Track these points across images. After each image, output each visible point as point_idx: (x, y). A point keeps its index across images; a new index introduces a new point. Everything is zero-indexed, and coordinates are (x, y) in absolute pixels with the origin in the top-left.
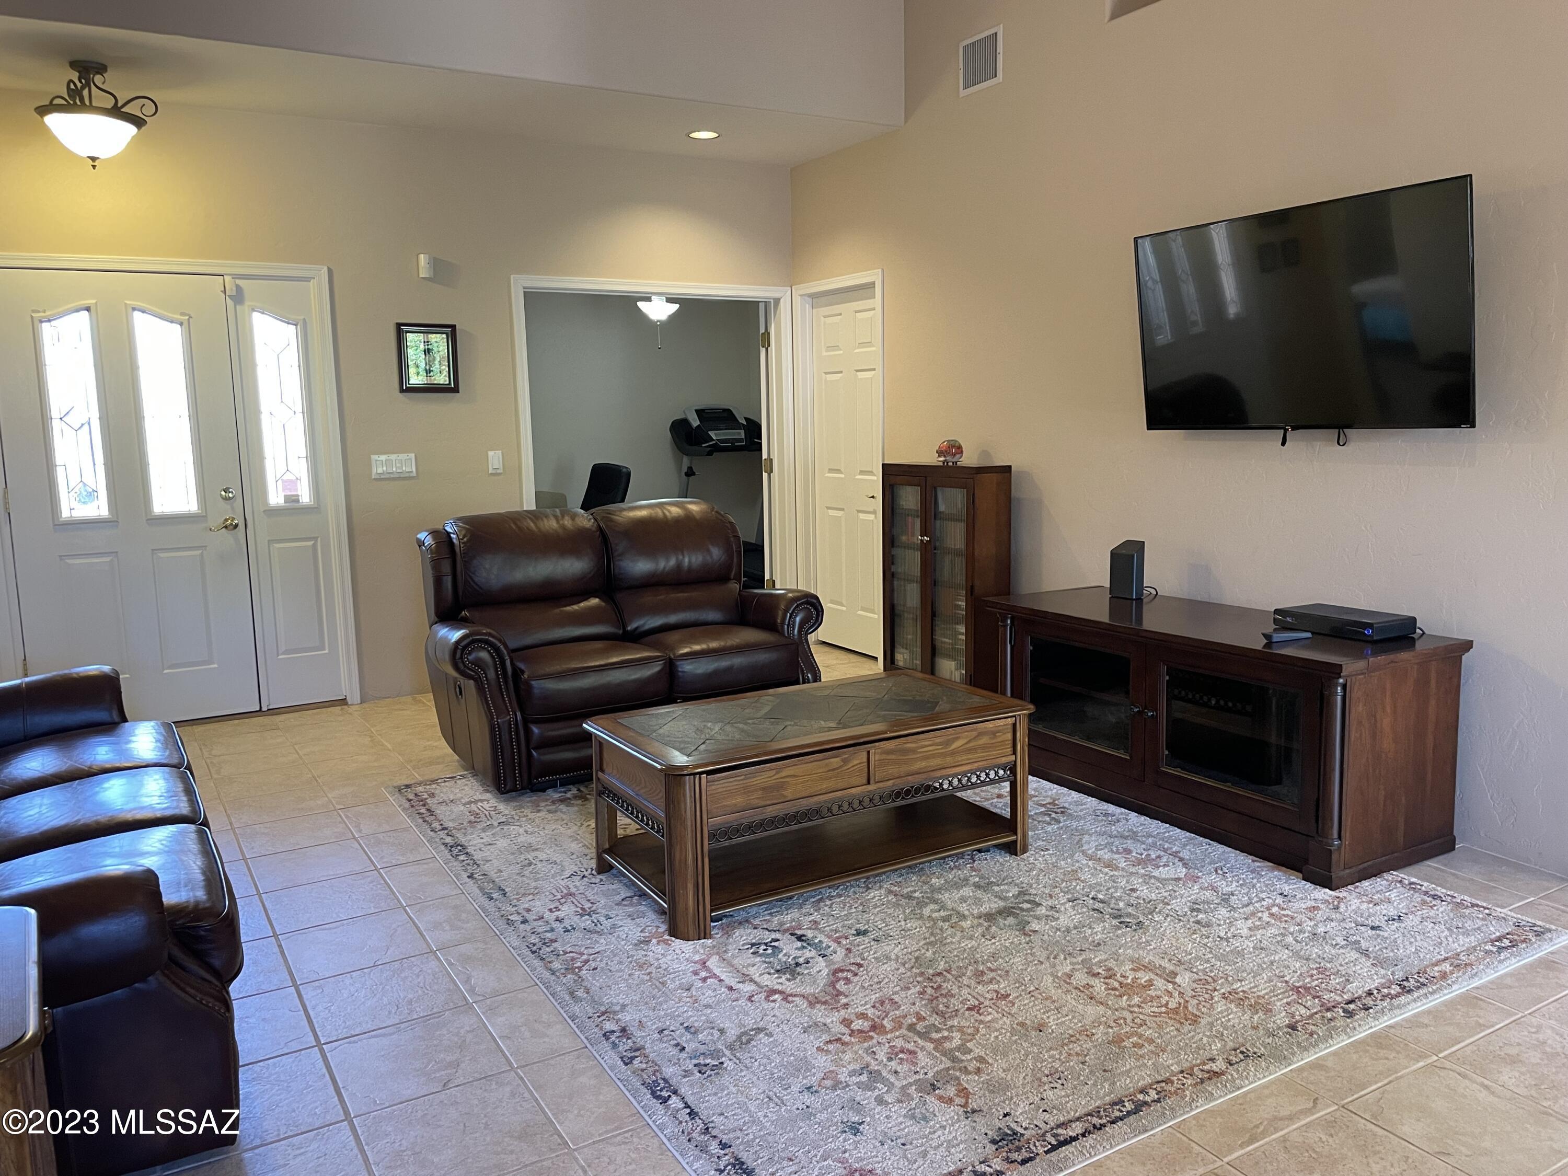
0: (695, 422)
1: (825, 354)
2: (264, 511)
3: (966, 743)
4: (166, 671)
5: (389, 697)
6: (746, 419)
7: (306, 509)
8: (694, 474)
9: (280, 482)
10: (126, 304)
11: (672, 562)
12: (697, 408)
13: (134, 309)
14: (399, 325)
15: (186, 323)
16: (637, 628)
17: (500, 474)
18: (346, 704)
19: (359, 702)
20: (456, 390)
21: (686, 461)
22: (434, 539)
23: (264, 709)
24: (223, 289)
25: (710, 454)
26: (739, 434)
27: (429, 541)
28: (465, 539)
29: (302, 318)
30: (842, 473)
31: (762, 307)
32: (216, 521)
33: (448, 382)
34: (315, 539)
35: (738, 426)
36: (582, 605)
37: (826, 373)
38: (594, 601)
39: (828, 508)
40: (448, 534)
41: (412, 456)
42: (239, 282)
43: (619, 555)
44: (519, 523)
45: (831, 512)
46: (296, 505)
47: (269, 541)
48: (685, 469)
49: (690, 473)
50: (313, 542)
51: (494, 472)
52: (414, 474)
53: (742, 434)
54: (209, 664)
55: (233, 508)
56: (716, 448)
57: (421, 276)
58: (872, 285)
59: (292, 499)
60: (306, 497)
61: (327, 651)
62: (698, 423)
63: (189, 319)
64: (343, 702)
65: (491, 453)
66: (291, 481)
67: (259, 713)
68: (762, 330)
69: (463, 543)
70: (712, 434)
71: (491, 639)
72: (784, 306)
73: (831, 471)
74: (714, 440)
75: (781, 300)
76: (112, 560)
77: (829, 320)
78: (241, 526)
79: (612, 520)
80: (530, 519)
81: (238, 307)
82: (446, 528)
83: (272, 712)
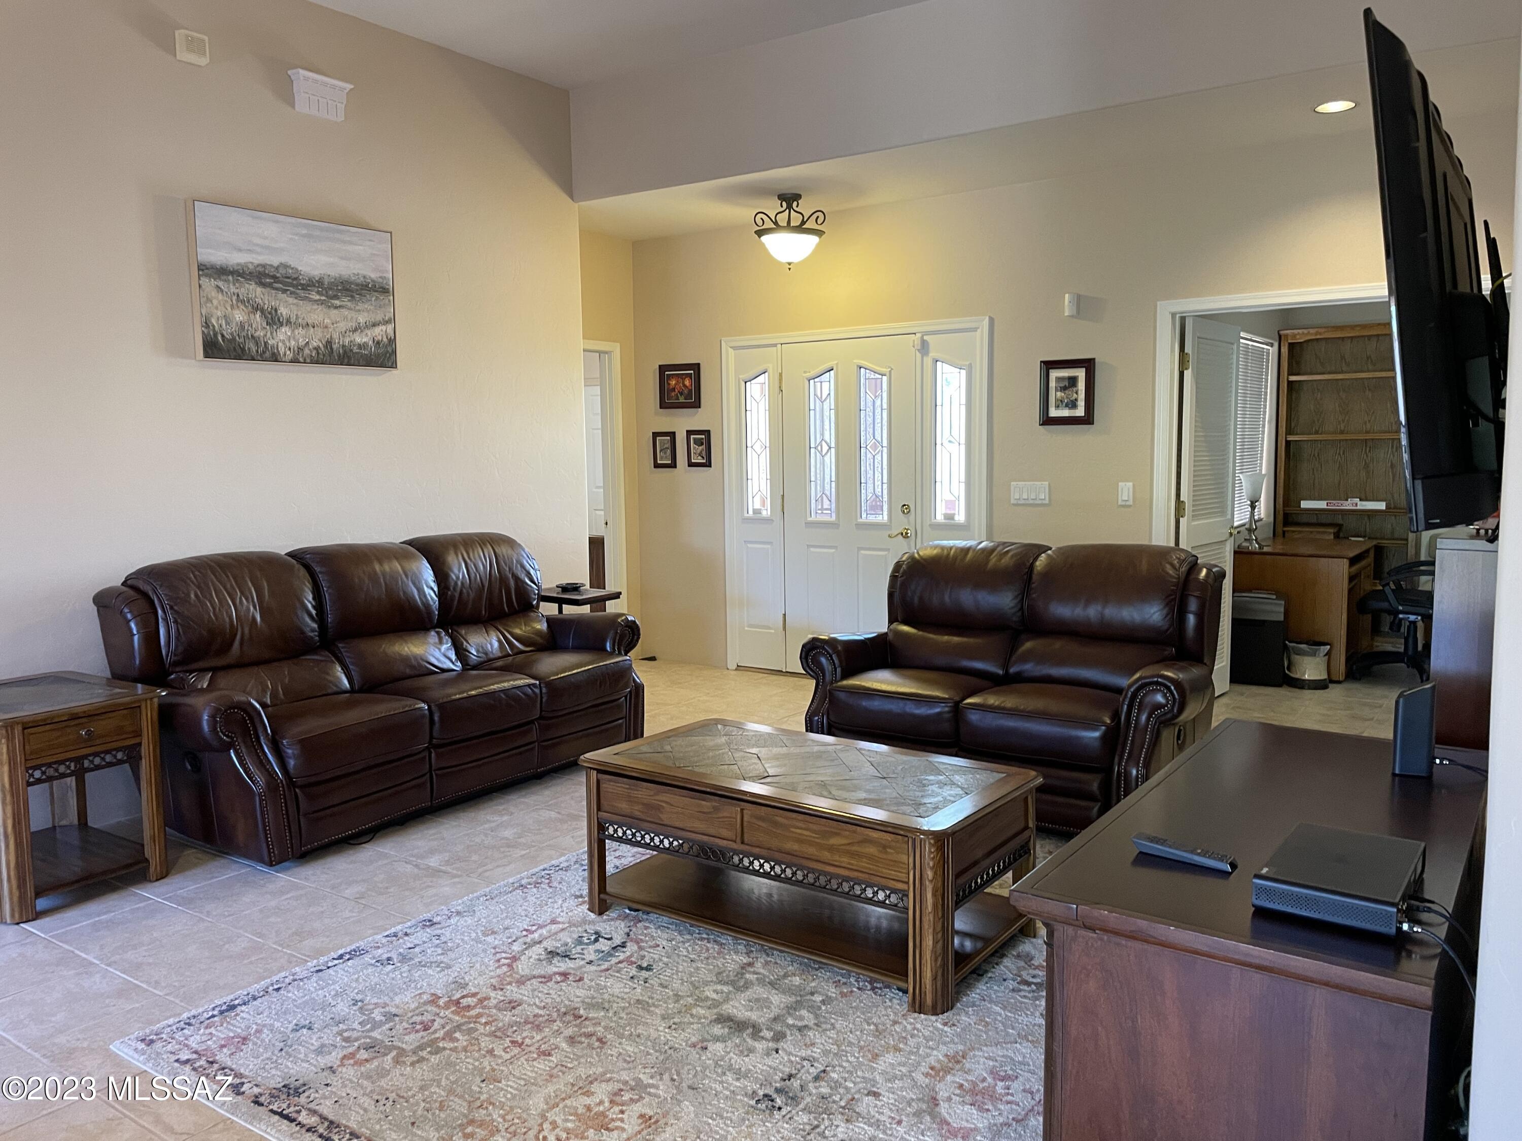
2: (931, 525)
3: (849, 844)
7: (960, 526)
9: (944, 503)
13: (859, 367)
14: (1043, 363)
15: (888, 374)
17: (1129, 506)
20: (1090, 422)
24: (913, 345)
41: (1046, 484)
42: (924, 338)
46: (952, 521)
51: (1123, 503)
52: (1048, 502)
55: (908, 521)
57: (1065, 314)
59: (952, 518)
60: (960, 516)
63: (890, 371)
65: (1121, 484)
66: (952, 501)
76: (834, 552)
78: (913, 536)
81: (924, 359)
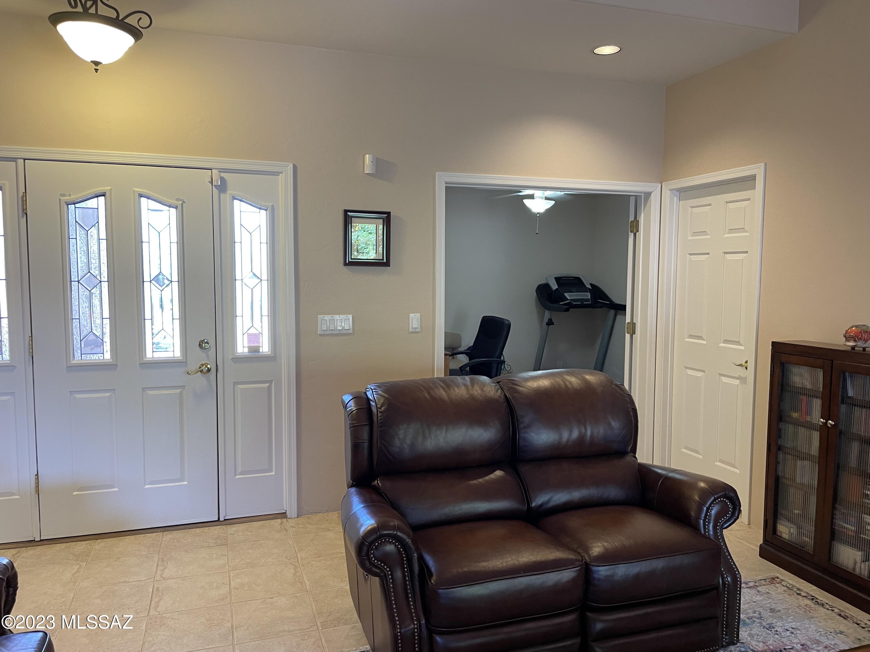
0: (554, 286)
1: (690, 238)
2: (233, 358)
4: (147, 486)
5: (320, 513)
6: (591, 284)
7: (265, 358)
8: (553, 324)
9: (246, 335)
10: (134, 190)
11: (575, 434)
12: (556, 276)
13: (141, 196)
14: (346, 211)
15: (180, 207)
16: (541, 505)
17: (418, 332)
18: (286, 517)
19: (296, 516)
20: (387, 264)
21: (547, 315)
22: (356, 404)
23: (222, 519)
24: (210, 180)
25: (567, 310)
26: (587, 296)
27: (352, 406)
28: (383, 408)
29: (271, 204)
30: (703, 340)
31: (632, 200)
32: (193, 366)
33: (381, 258)
34: (270, 382)
35: (586, 290)
36: (487, 478)
37: (690, 254)
38: (499, 473)
39: (686, 368)
40: (368, 400)
41: (350, 317)
42: (222, 175)
43: (525, 428)
44: (432, 392)
45: (690, 372)
46: (256, 354)
47: (234, 383)
48: (546, 320)
49: (550, 323)
50: (268, 385)
51: (414, 330)
52: (351, 332)
53: (588, 295)
54: (181, 481)
55: (208, 356)
56: (570, 306)
57: (366, 172)
58: (753, 178)
59: (254, 350)
60: (265, 348)
61: (273, 473)
62: (557, 287)
63: (182, 204)
64: (283, 515)
65: (412, 315)
66: (255, 335)
67: (217, 523)
68: (632, 218)
69: (381, 412)
70: (567, 295)
71: (399, 534)
72: (654, 199)
73: (691, 336)
74: (568, 300)
75: (652, 194)
76: (110, 395)
77: (695, 210)
78: (213, 371)
79: (517, 392)
80: (443, 388)
81: (222, 195)
82: (367, 393)
83: (229, 522)
